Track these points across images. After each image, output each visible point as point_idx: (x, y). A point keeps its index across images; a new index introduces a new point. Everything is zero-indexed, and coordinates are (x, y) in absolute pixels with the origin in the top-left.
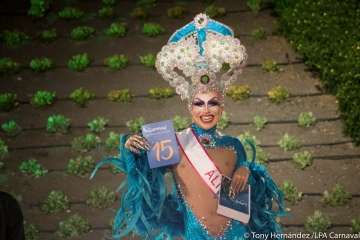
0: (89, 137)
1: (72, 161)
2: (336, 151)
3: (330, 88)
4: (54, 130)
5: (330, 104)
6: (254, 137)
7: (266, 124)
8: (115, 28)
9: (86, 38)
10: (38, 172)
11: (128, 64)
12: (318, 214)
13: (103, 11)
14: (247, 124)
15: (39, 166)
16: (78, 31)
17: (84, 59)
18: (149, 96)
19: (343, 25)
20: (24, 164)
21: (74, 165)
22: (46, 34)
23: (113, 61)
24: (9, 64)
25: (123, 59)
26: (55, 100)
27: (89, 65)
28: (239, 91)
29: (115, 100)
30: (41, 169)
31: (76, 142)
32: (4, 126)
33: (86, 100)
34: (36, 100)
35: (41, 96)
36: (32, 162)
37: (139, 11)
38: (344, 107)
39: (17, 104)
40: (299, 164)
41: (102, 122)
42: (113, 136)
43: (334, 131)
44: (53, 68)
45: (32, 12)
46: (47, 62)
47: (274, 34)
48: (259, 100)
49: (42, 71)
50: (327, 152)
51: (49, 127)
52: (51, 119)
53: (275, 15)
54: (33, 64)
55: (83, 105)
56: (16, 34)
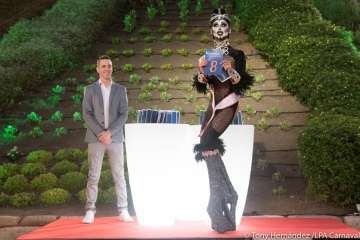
0: (150, 84)
1: (140, 95)
2: (274, 93)
3: (272, 66)
4: (133, 81)
5: (272, 73)
8: (166, 37)
9: (151, 41)
11: (172, 53)
12: (263, 120)
13: (160, 30)
16: (147, 38)
17: (150, 50)
18: (181, 68)
19: (279, 33)
21: (141, 97)
22: (132, 39)
23: (163, 51)
24: (113, 52)
25: (169, 51)
26: (133, 69)
27: (152, 54)
29: (165, 69)
31: (143, 87)
33: (150, 69)
34: (125, 68)
35: (127, 66)
37: (178, 30)
38: (279, 72)
40: (255, 99)
41: (157, 78)
42: (162, 84)
43: (274, 85)
44: (134, 55)
45: (126, 29)
46: (131, 52)
47: (246, 42)
49: (129, 56)
50: (269, 93)
51: (130, 80)
52: (131, 76)
53: (247, 33)
55: (148, 71)
56: (117, 39)
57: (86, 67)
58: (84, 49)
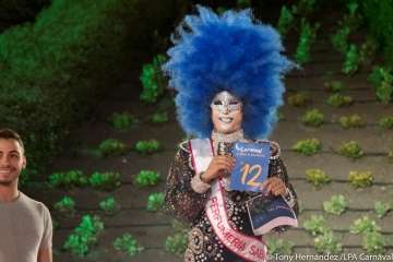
1: (169, 238)
4: (155, 209)
6: (373, 223)
7: (389, 211)
10: (133, 249)
14: (368, 210)
15: (134, 242)
20: (118, 240)
21: (172, 243)
22: (157, 118)
24: (115, 145)
28: (361, 177)
30: (136, 246)
32: (103, 204)
34: (139, 180)
35: (144, 176)
36: (127, 237)
39: (118, 184)
44: (160, 150)
45: (145, 96)
46: (155, 144)
48: (383, 188)
49: (149, 153)
51: (150, 206)
52: (152, 198)
54: (140, 145)
56: (125, 117)
57: (56, 177)
58: (53, 137)
